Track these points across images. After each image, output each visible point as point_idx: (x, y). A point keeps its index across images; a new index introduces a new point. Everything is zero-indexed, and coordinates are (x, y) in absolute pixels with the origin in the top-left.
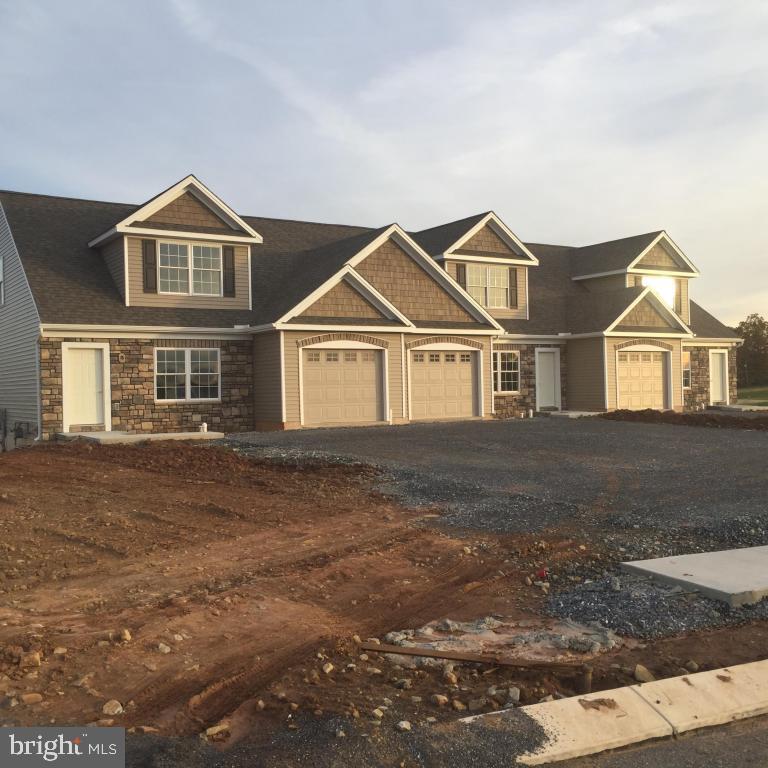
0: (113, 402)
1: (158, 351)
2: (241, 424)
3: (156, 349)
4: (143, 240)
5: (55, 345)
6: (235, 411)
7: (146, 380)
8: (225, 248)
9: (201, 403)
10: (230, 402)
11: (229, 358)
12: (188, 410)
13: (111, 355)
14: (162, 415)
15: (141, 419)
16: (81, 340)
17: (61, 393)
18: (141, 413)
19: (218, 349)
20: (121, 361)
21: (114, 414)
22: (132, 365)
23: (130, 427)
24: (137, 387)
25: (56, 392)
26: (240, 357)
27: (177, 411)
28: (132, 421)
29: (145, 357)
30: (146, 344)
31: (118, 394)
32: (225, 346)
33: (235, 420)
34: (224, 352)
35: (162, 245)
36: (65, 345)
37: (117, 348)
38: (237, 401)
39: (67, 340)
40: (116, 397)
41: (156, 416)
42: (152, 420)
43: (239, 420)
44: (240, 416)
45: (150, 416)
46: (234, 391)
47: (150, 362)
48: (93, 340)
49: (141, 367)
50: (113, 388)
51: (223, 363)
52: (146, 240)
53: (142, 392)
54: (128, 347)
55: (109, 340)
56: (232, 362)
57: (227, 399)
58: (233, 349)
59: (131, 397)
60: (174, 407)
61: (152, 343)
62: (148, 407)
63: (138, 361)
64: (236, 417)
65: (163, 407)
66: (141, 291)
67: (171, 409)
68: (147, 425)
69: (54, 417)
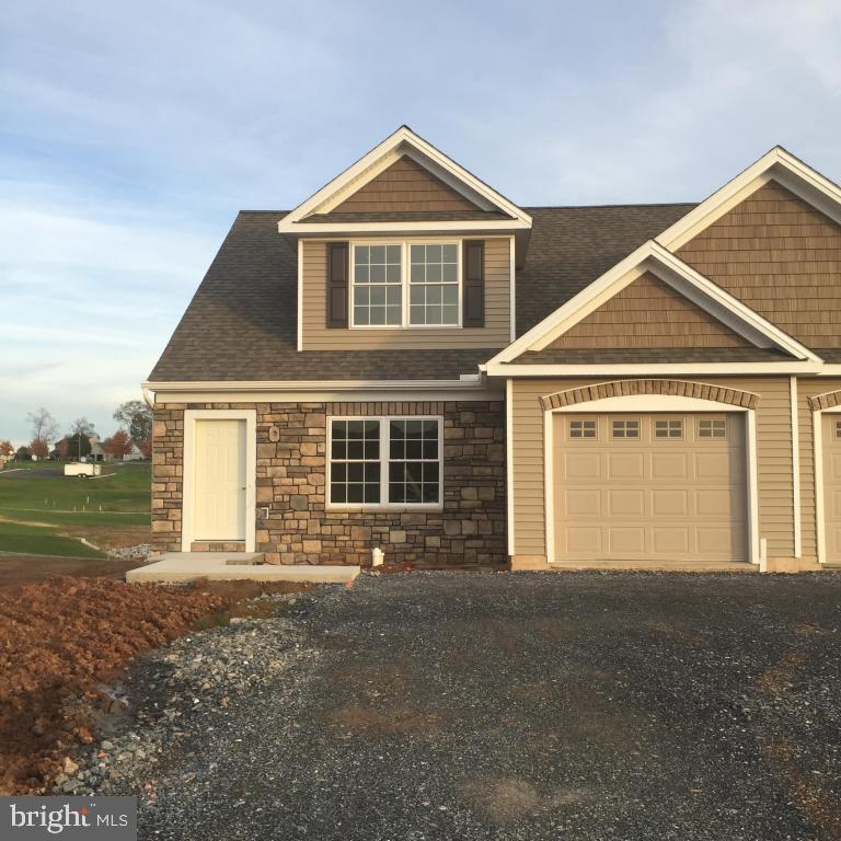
0: (259, 505)
1: (334, 423)
2: (479, 551)
3: (330, 419)
4: (328, 244)
5: (175, 415)
6: (469, 528)
7: (313, 470)
8: (467, 244)
9: (406, 512)
10: (459, 510)
11: (458, 433)
12: (384, 522)
13: (258, 431)
14: (338, 529)
15: (303, 535)
16: (214, 406)
17: (180, 490)
18: (303, 524)
19: (440, 419)
20: (272, 438)
21: (259, 526)
22: (290, 445)
23: (283, 547)
24: (297, 481)
25: (173, 487)
26: (478, 432)
27: (363, 523)
28: (288, 538)
29: (311, 432)
30: (314, 411)
31: (267, 493)
32: (452, 412)
33: (468, 544)
34: (450, 423)
35: (358, 249)
36: (190, 415)
37: (268, 418)
38: (472, 510)
39: (192, 406)
40: (263, 499)
41: (327, 530)
42: (321, 537)
43: (474, 543)
44: (478, 537)
45: (317, 530)
46: (468, 492)
47: (320, 440)
48: (231, 406)
49: (304, 448)
50: (260, 483)
51: (447, 442)
52: (333, 243)
53: (304, 490)
54: (285, 417)
55: (256, 406)
56: (463, 441)
57: (455, 505)
58: (467, 417)
59: (287, 498)
60: (359, 516)
61: (323, 409)
62: (314, 515)
63: (301, 438)
64: (470, 537)
65: (340, 517)
66: (324, 327)
67: (354, 520)
68: (313, 546)
69: (169, 526)
